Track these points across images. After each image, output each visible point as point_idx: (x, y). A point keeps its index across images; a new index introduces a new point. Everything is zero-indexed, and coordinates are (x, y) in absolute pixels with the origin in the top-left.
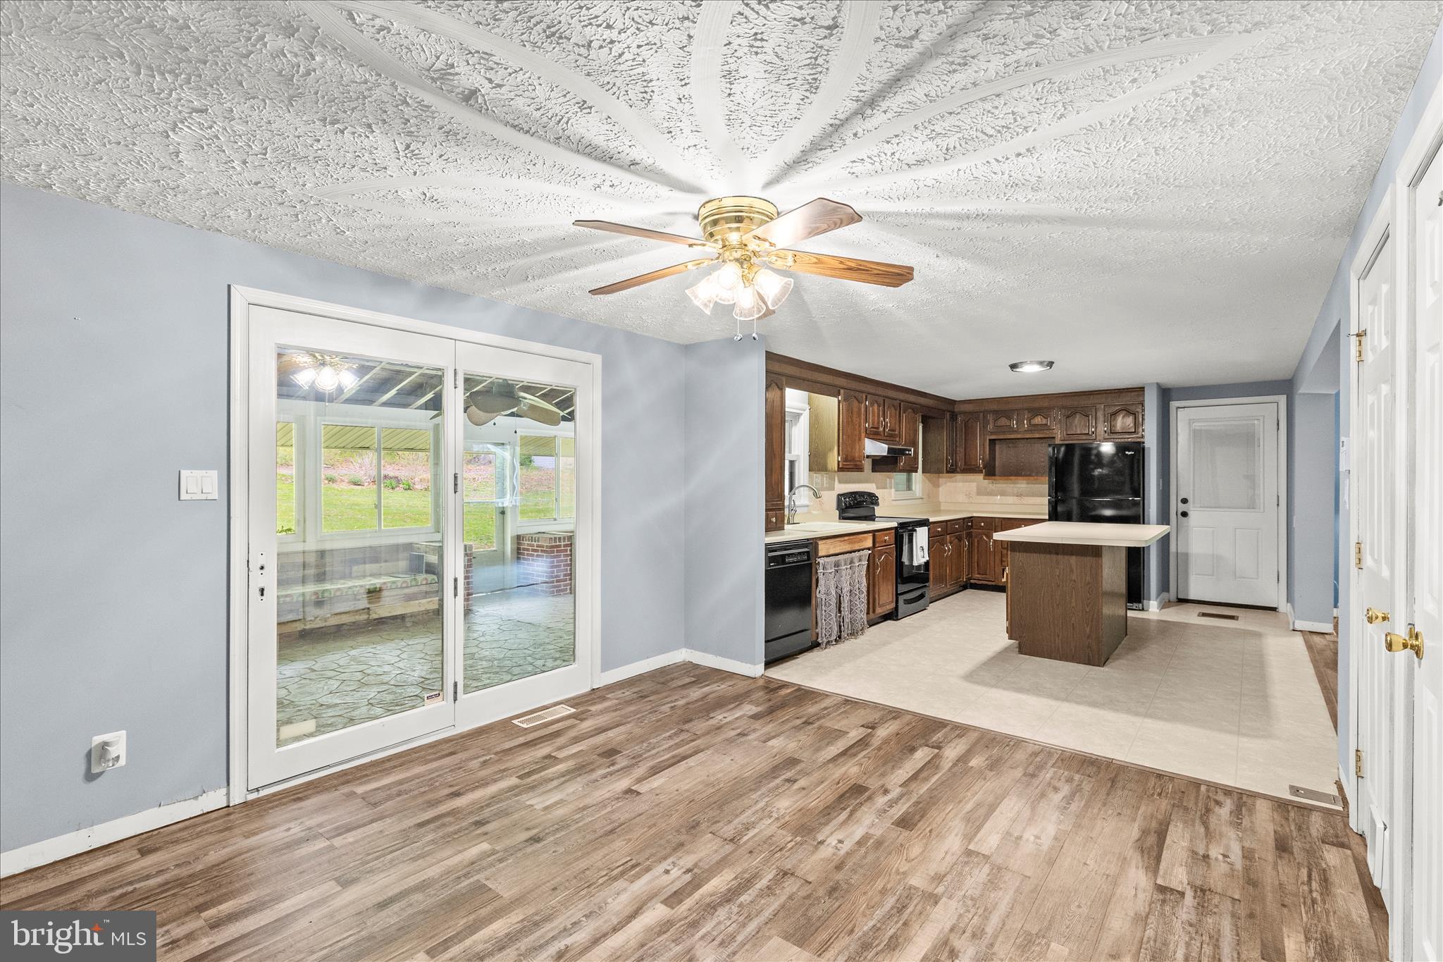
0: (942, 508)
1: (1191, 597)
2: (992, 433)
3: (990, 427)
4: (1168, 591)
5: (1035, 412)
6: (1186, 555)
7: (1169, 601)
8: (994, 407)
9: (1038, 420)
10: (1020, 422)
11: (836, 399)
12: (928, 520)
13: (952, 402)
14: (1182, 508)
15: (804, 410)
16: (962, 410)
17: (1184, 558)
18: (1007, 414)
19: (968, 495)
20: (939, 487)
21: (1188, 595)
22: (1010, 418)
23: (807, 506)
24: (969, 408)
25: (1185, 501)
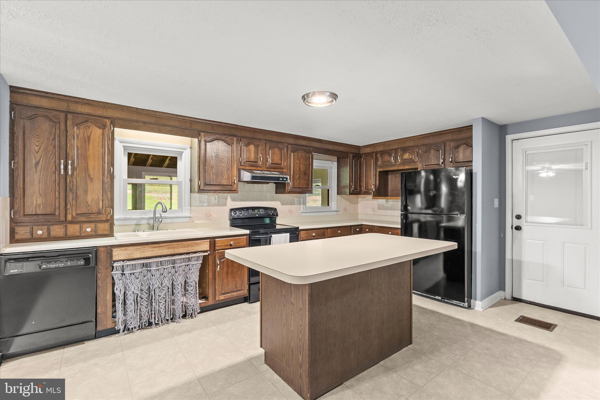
0: (359, 218)
1: (524, 297)
2: (381, 167)
3: (380, 162)
4: (504, 290)
5: (405, 150)
6: (520, 262)
7: (505, 299)
8: (381, 149)
9: (406, 156)
10: (396, 159)
11: (197, 139)
12: (298, 228)
13: (358, 147)
14: (517, 222)
15: (185, 149)
16: (365, 152)
17: (518, 265)
18: (388, 153)
19: (373, 210)
20: (358, 204)
21: (521, 296)
22: (390, 155)
23: (190, 217)
24: (368, 150)
25: (519, 217)
